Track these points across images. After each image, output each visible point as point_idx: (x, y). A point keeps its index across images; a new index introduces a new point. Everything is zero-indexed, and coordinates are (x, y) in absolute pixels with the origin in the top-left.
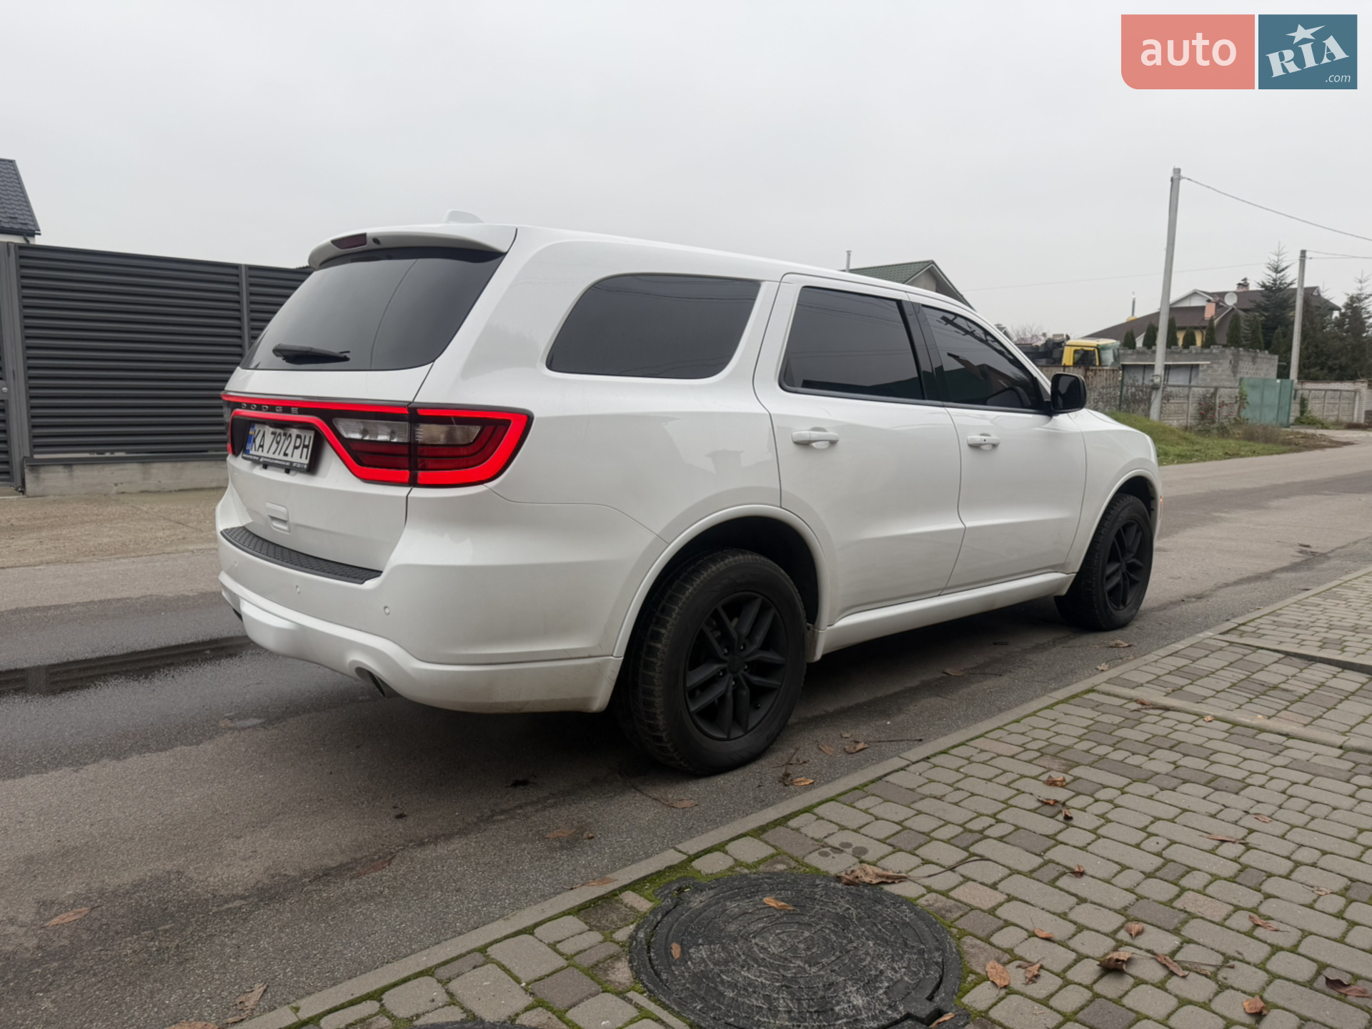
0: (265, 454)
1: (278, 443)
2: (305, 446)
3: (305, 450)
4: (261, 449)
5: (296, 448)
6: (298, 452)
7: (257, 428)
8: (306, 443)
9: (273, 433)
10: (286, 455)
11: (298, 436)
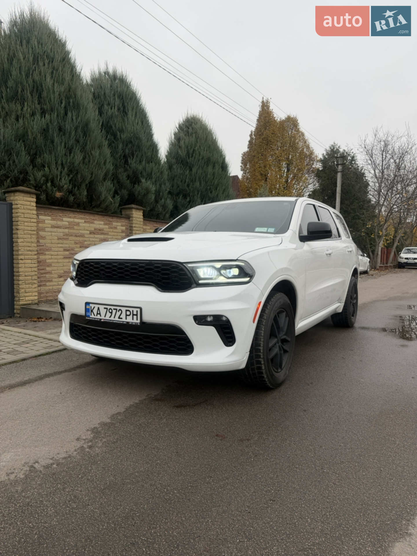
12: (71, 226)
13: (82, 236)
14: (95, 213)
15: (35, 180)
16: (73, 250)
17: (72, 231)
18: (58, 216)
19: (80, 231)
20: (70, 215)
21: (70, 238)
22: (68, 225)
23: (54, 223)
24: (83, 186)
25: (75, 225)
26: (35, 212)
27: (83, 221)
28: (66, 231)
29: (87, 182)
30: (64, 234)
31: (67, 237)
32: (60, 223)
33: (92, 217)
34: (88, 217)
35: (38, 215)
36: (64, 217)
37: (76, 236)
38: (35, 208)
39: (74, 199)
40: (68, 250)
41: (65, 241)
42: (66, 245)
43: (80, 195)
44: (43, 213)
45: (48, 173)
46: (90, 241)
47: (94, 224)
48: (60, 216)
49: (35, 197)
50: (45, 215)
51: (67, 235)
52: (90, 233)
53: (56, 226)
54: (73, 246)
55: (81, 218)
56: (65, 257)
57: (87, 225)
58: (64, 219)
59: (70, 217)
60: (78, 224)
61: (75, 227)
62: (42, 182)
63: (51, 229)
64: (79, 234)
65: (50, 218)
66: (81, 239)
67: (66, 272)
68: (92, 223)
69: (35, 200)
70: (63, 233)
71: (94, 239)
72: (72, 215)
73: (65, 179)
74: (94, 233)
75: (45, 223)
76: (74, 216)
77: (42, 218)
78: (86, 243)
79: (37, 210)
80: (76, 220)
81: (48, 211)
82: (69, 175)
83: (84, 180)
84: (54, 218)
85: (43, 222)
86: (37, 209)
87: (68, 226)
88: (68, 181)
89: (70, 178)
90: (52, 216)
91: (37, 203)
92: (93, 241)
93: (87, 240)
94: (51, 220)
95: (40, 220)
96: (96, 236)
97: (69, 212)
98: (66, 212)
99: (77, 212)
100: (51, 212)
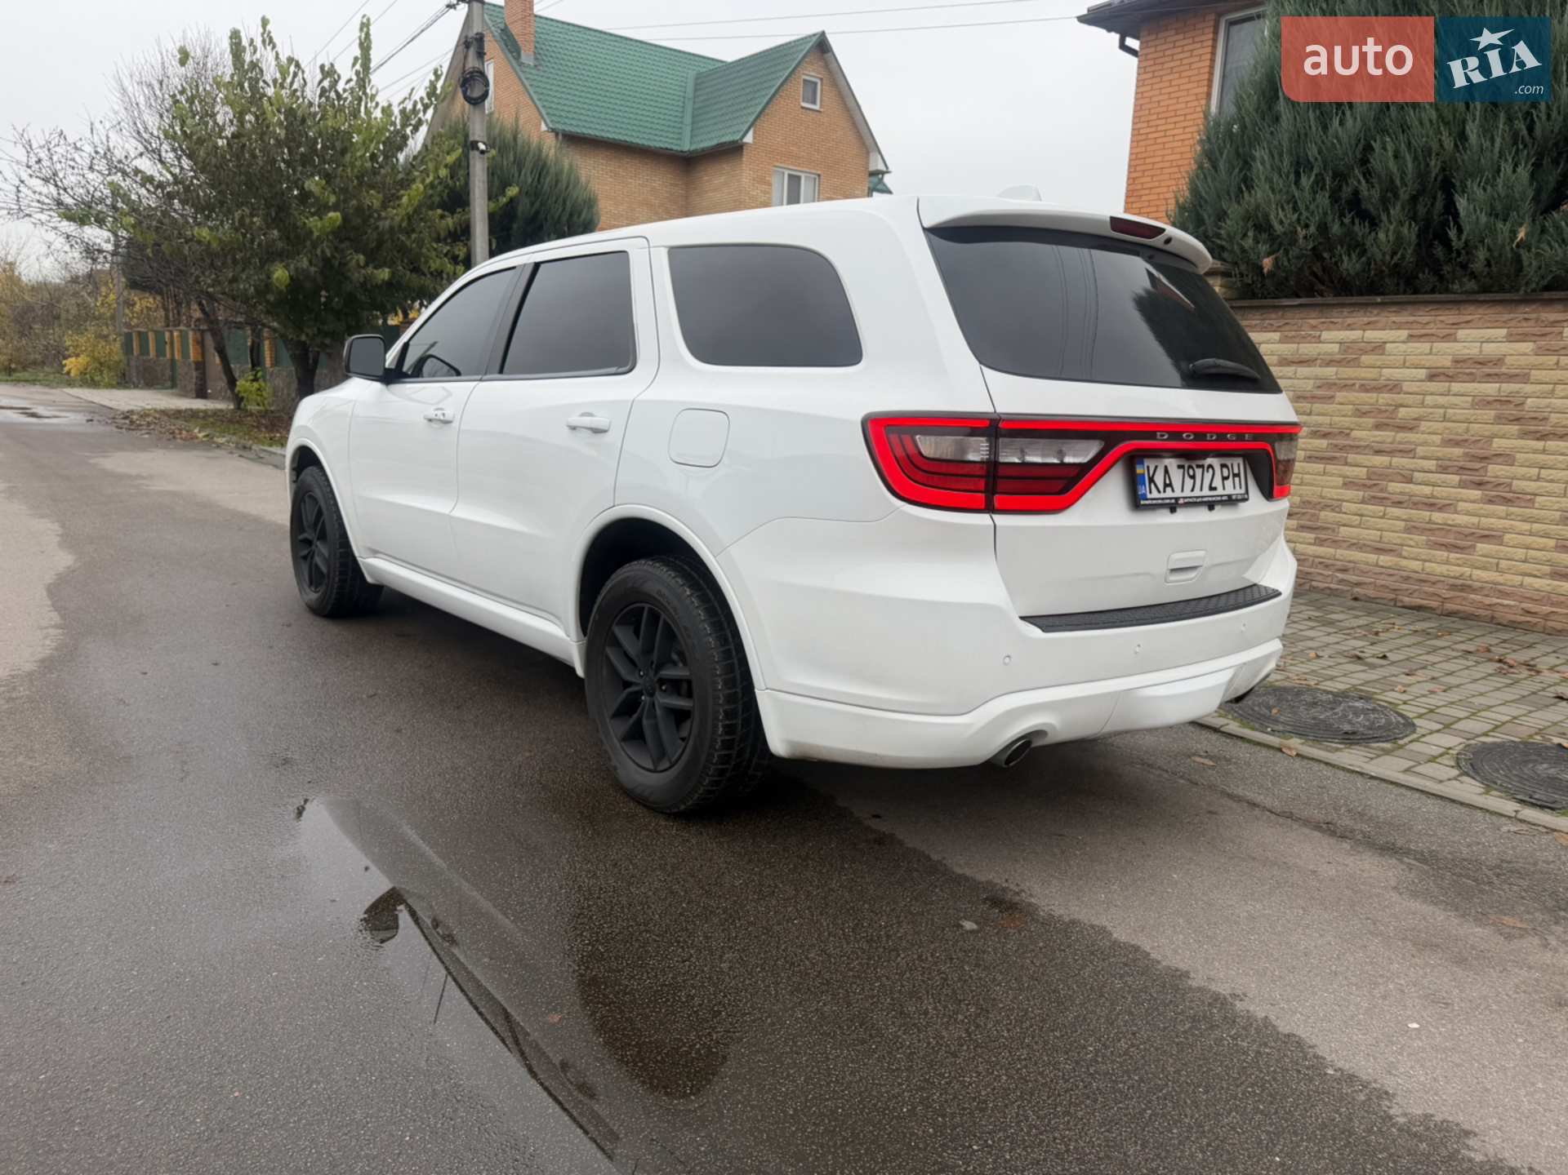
0: (1178, 494)
1: (1193, 477)
2: (1235, 475)
3: (1237, 479)
4: (1169, 489)
5: (1225, 478)
6: (1229, 483)
7: (1150, 463)
8: (1236, 471)
9: (1180, 467)
10: (1212, 488)
11: (1223, 466)
12: (1349, 356)
13: (1394, 387)
14: (1463, 297)
16: (1345, 433)
17: (1348, 372)
18: (1305, 327)
19: (1385, 371)
20: (1350, 321)
21: (1340, 396)
22: (1339, 353)
23: (1287, 349)
25: (1366, 353)
27: (1404, 334)
28: (1330, 371)
30: (1319, 383)
31: (1330, 393)
32: (1307, 349)
33: (1449, 316)
34: (1425, 318)
36: (1328, 329)
37: (1364, 388)
40: (1325, 435)
41: (1317, 407)
42: (1320, 419)
44: (1254, 322)
46: (1423, 404)
47: (1455, 341)
48: (1313, 327)
50: (1263, 329)
51: (1331, 385)
52: (1432, 377)
53: (1296, 358)
54: (1347, 422)
55: (1399, 326)
56: (1310, 457)
57: (1424, 347)
58: (1325, 335)
59: (1350, 327)
60: (1379, 348)
61: (1364, 358)
64: (1382, 382)
65: (1276, 336)
66: (1385, 398)
67: (1309, 502)
68: (1446, 338)
70: (1316, 378)
71: (1441, 400)
72: (1360, 318)
74: (1451, 378)
76: (1366, 320)
78: (1402, 412)
80: (1372, 335)
81: (1273, 316)
84: (1293, 333)
87: (1339, 357)
90: (1287, 328)
92: (1436, 406)
93: (1406, 402)
94: (1281, 341)
96: (1456, 387)
97: (1346, 311)
98: (1335, 312)
99: (1376, 305)
100: (1282, 317)
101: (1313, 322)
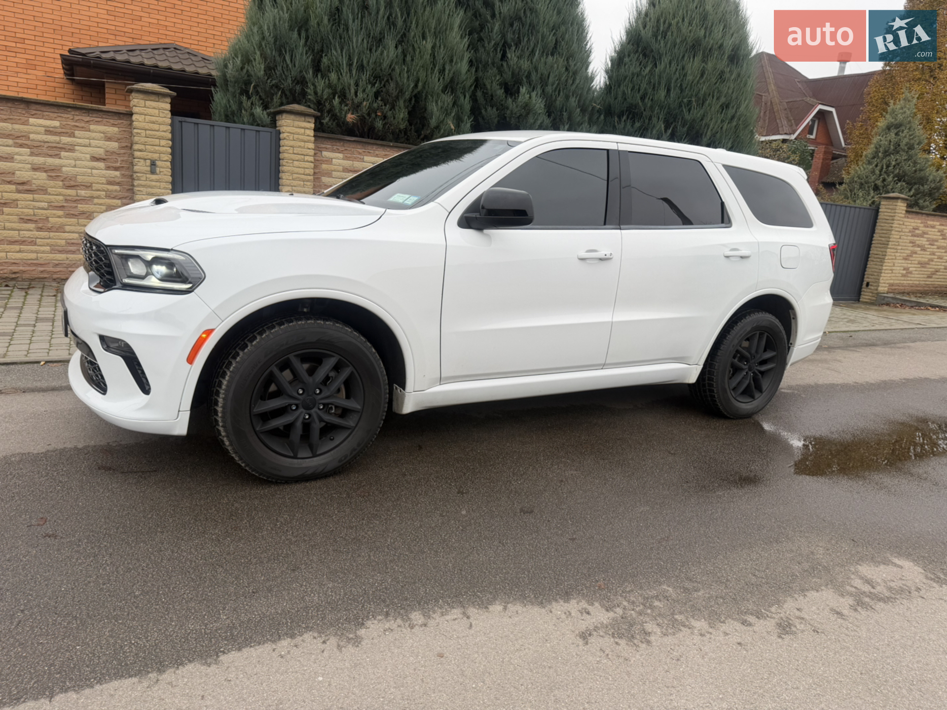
15: (316, 93)
18: (355, 153)
20: (377, 152)
23: (347, 163)
24: (401, 103)
26: (312, 146)
29: (407, 95)
32: (357, 165)
35: (318, 150)
36: (366, 155)
38: (313, 139)
39: (384, 125)
43: (394, 118)
44: (328, 146)
45: (335, 81)
48: (360, 153)
49: (313, 121)
50: (333, 151)
53: (351, 168)
58: (366, 158)
59: (377, 156)
62: (325, 97)
63: (342, 173)
65: (341, 155)
69: (313, 126)
72: (380, 152)
73: (364, 91)
75: (331, 164)
76: (383, 153)
77: (327, 155)
79: (315, 142)
81: (338, 144)
82: (373, 85)
83: (401, 92)
84: (349, 155)
85: (329, 161)
86: (315, 140)
88: (371, 95)
89: (374, 90)
90: (345, 152)
91: (316, 130)
94: (343, 159)
95: (324, 159)
97: (375, 147)
98: (370, 147)
99: (389, 146)
100: (343, 146)
101: (360, 151)
